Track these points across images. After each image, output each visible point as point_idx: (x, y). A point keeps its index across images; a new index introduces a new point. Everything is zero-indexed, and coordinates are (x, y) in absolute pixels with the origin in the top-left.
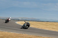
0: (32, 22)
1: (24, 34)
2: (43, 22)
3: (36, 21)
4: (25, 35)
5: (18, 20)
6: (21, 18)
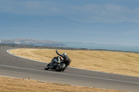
5: (14, 46)
6: (21, 41)
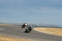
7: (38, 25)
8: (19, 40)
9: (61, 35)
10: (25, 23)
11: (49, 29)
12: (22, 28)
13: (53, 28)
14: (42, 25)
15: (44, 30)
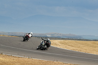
0: (70, 41)
1: (55, 62)
2: (87, 40)
3: (76, 40)
4: (57, 63)
7: (50, 36)
8: (20, 59)
9: (85, 51)
10: (29, 34)
11: (67, 41)
12: (24, 41)
13: (74, 40)
14: (56, 36)
15: (58, 43)
